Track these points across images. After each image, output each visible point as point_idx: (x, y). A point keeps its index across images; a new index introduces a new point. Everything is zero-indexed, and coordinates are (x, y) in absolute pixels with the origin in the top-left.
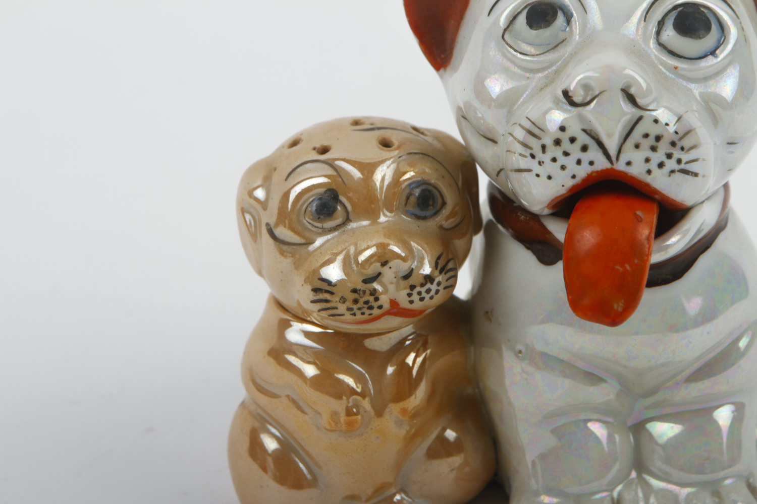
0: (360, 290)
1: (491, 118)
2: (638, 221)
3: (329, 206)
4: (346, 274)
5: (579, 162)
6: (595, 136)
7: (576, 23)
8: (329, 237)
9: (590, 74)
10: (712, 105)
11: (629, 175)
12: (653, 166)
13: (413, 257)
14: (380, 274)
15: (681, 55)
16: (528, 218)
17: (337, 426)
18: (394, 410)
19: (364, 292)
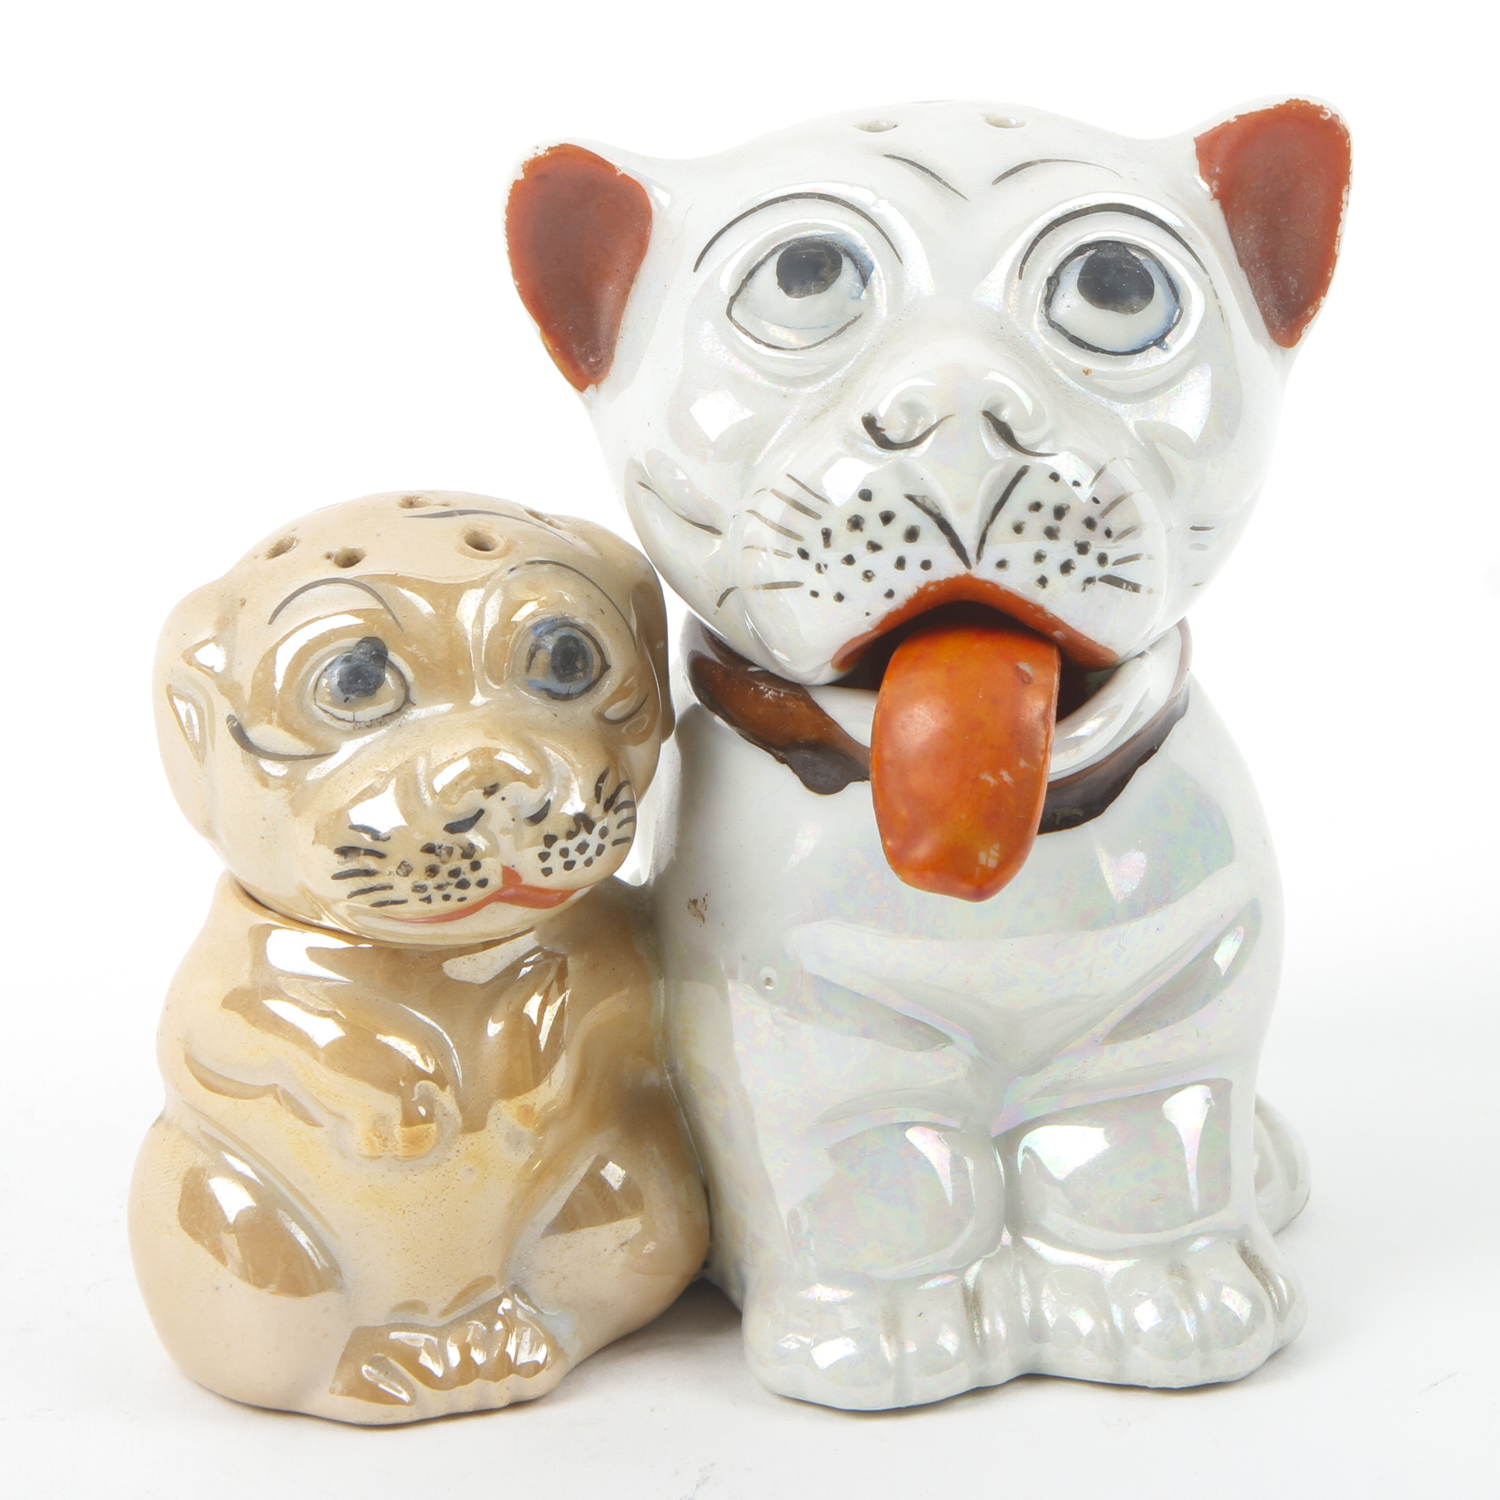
0: (440, 847)
1: (706, 483)
2: (1024, 682)
3: (367, 675)
4: (406, 815)
5: (901, 563)
6: (932, 508)
7: (880, 283)
8: (368, 739)
9: (920, 382)
10: (1163, 450)
11: (1002, 588)
12: (1050, 568)
13: (550, 777)
14: (481, 812)
15: (1096, 346)
16: (782, 695)
17: (386, 1146)
18: (505, 1114)
19: (450, 851)
